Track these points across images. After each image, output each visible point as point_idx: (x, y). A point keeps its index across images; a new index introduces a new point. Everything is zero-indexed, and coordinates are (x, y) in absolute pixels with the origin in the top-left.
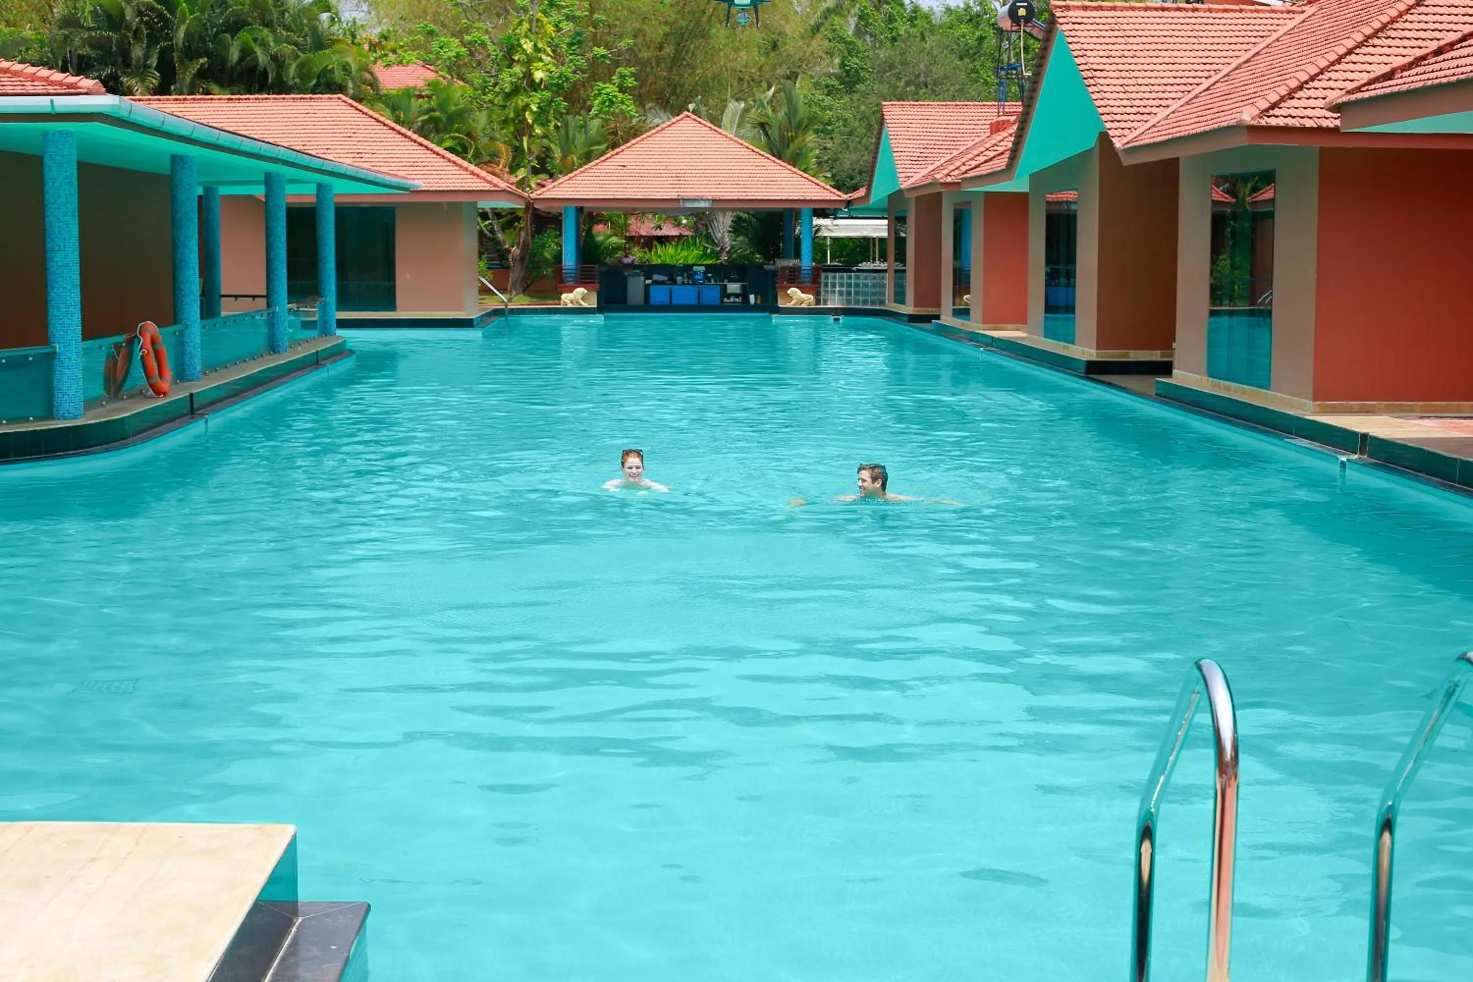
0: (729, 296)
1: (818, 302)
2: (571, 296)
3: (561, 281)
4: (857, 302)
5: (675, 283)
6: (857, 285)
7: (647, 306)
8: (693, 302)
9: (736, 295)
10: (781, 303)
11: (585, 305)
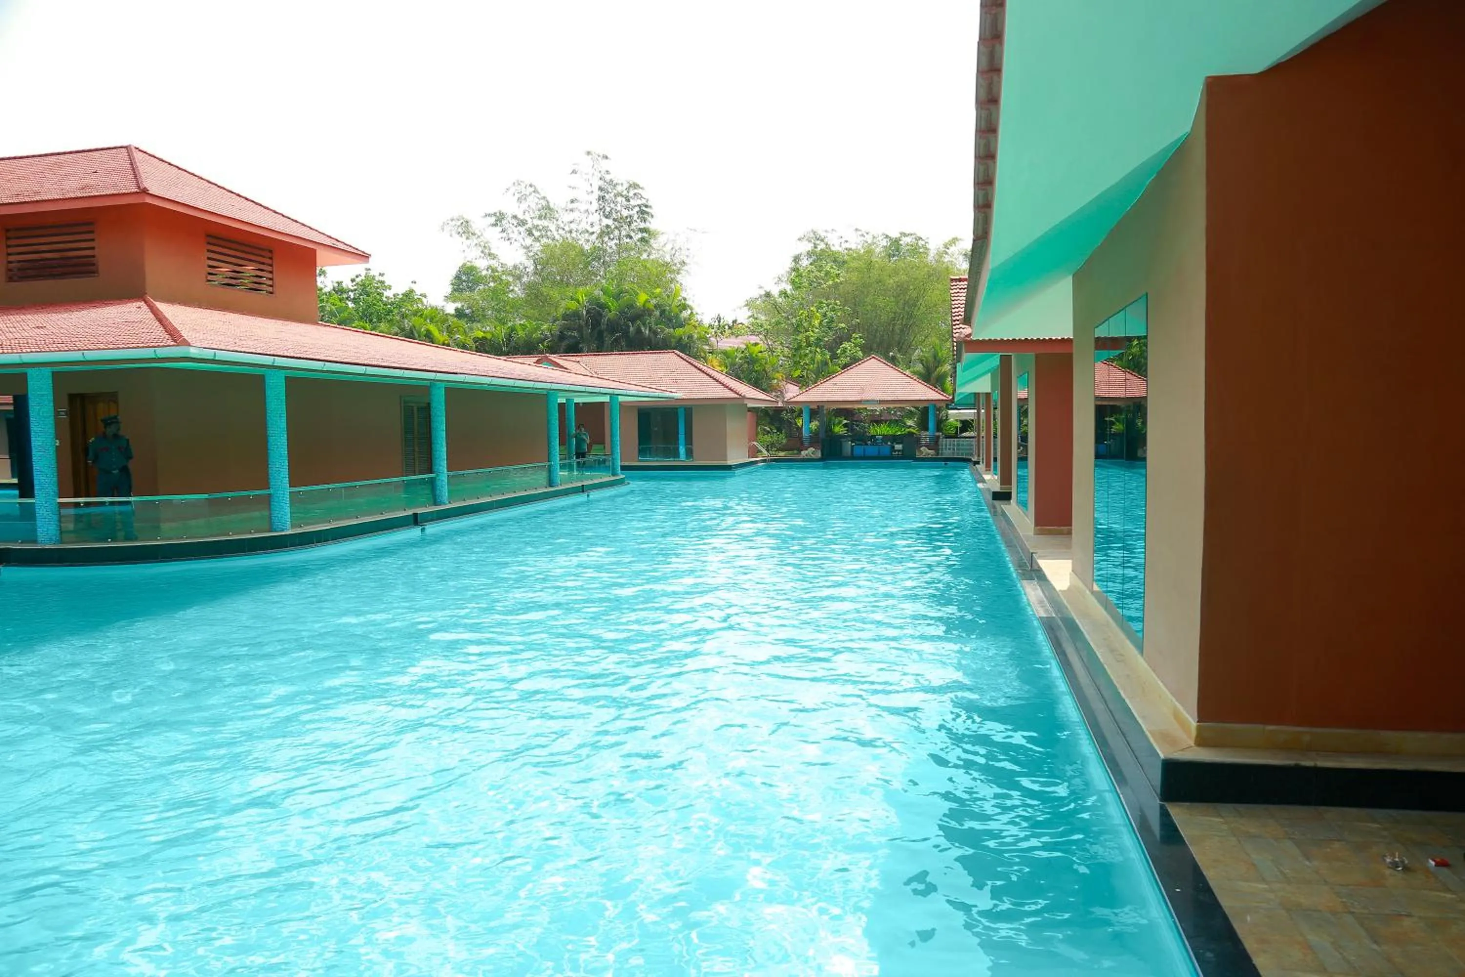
0: (895, 451)
1: (938, 454)
2: (806, 452)
3: (802, 443)
4: (958, 454)
5: (867, 444)
6: (958, 445)
7: (852, 457)
8: (876, 454)
9: (899, 451)
10: (918, 455)
11: (813, 456)
